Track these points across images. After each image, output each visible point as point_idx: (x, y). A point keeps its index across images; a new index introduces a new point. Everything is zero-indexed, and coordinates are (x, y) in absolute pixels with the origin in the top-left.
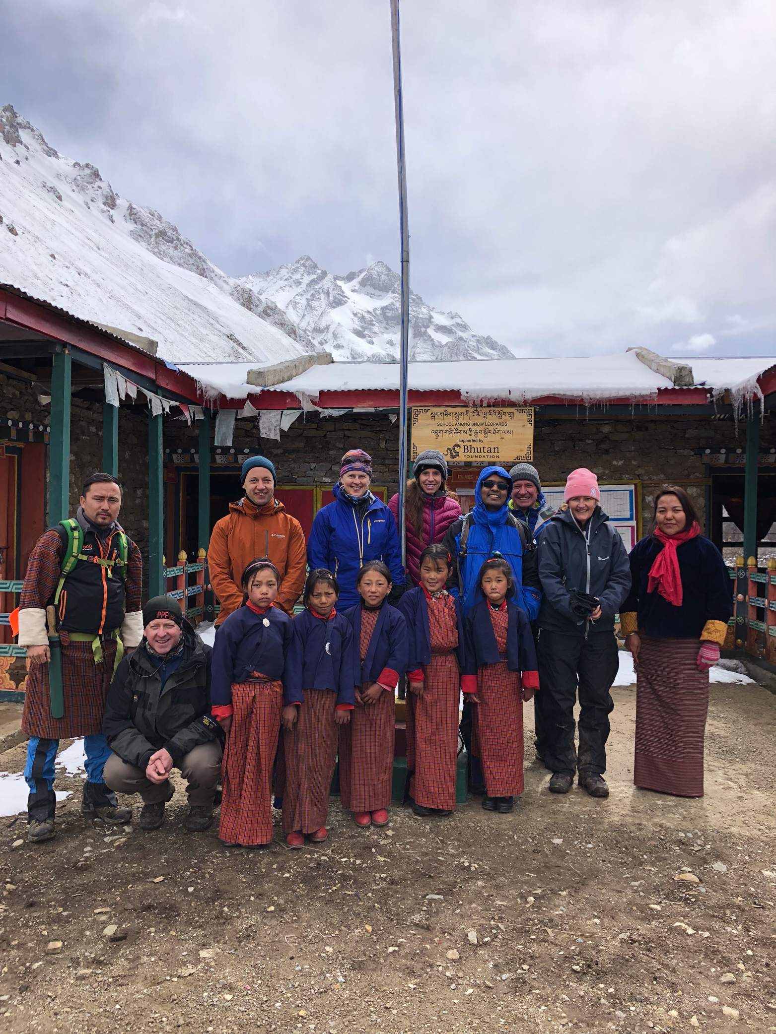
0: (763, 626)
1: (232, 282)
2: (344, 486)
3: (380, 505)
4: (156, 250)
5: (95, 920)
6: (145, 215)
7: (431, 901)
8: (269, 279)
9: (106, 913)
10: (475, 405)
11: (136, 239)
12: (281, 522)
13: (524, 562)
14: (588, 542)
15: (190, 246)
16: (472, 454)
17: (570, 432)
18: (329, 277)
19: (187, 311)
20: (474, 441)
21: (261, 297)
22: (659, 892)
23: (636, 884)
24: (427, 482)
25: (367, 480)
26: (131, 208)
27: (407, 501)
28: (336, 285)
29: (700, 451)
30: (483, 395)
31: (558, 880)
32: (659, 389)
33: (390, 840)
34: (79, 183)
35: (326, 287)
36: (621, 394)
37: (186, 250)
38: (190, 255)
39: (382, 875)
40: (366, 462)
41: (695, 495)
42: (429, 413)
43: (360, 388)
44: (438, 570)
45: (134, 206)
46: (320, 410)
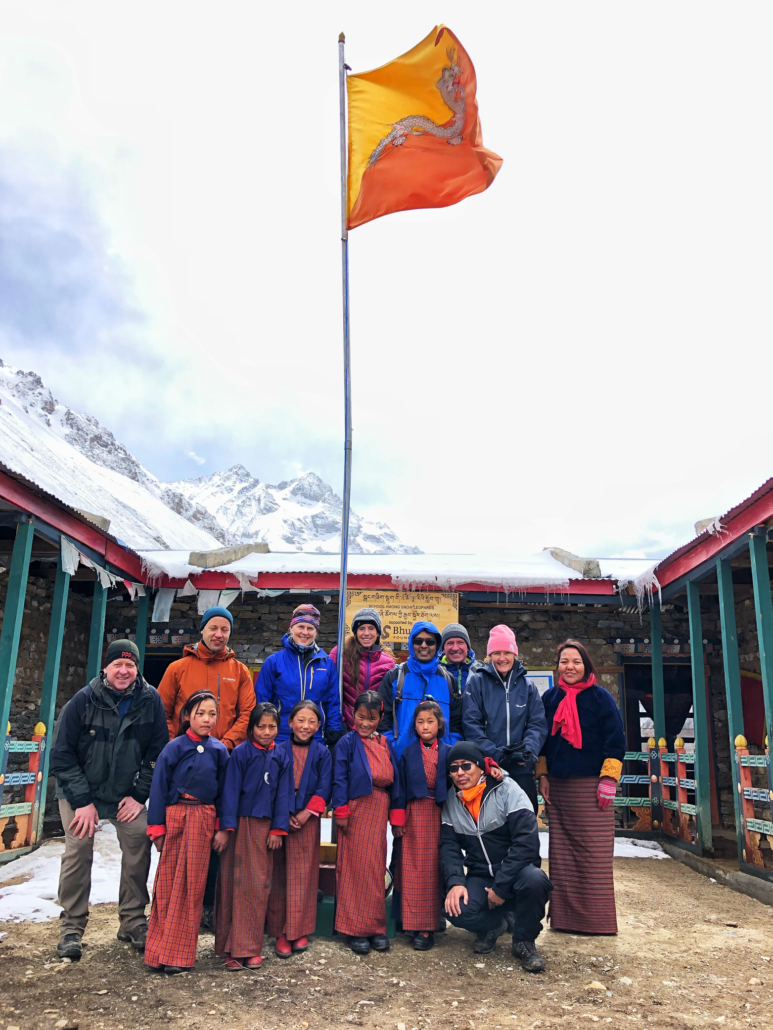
0: (676, 804)
1: (164, 486)
2: (293, 636)
3: (323, 655)
4: (90, 454)
5: (45, 1018)
6: (81, 420)
7: (362, 1006)
8: (201, 485)
9: (55, 1013)
10: (404, 590)
11: (70, 443)
12: (231, 668)
13: (451, 709)
14: (507, 691)
15: (124, 451)
16: (402, 635)
17: (493, 620)
18: (261, 485)
19: (115, 513)
20: (403, 623)
21: (191, 502)
22: (571, 998)
23: (551, 994)
24: (364, 637)
25: (314, 632)
26: (68, 413)
27: (344, 653)
28: (267, 493)
29: (611, 641)
30: (412, 580)
31: (480, 993)
32: (570, 579)
33: (323, 967)
34: (20, 389)
35: (257, 495)
36: (537, 583)
37: (120, 455)
38: (123, 459)
39: (317, 989)
40: (315, 615)
41: (609, 682)
42: (362, 595)
43: (297, 571)
44: (371, 718)
45: (72, 412)
46: (258, 590)
